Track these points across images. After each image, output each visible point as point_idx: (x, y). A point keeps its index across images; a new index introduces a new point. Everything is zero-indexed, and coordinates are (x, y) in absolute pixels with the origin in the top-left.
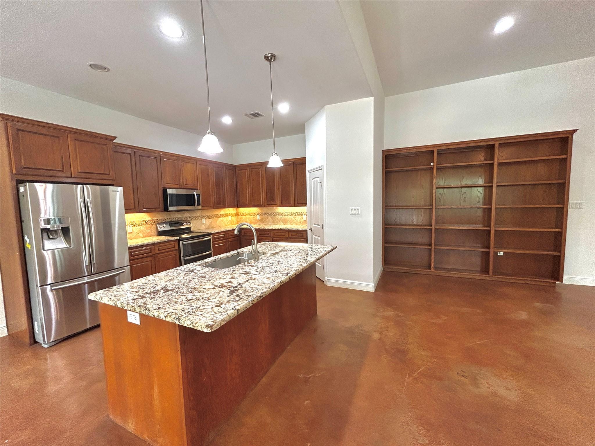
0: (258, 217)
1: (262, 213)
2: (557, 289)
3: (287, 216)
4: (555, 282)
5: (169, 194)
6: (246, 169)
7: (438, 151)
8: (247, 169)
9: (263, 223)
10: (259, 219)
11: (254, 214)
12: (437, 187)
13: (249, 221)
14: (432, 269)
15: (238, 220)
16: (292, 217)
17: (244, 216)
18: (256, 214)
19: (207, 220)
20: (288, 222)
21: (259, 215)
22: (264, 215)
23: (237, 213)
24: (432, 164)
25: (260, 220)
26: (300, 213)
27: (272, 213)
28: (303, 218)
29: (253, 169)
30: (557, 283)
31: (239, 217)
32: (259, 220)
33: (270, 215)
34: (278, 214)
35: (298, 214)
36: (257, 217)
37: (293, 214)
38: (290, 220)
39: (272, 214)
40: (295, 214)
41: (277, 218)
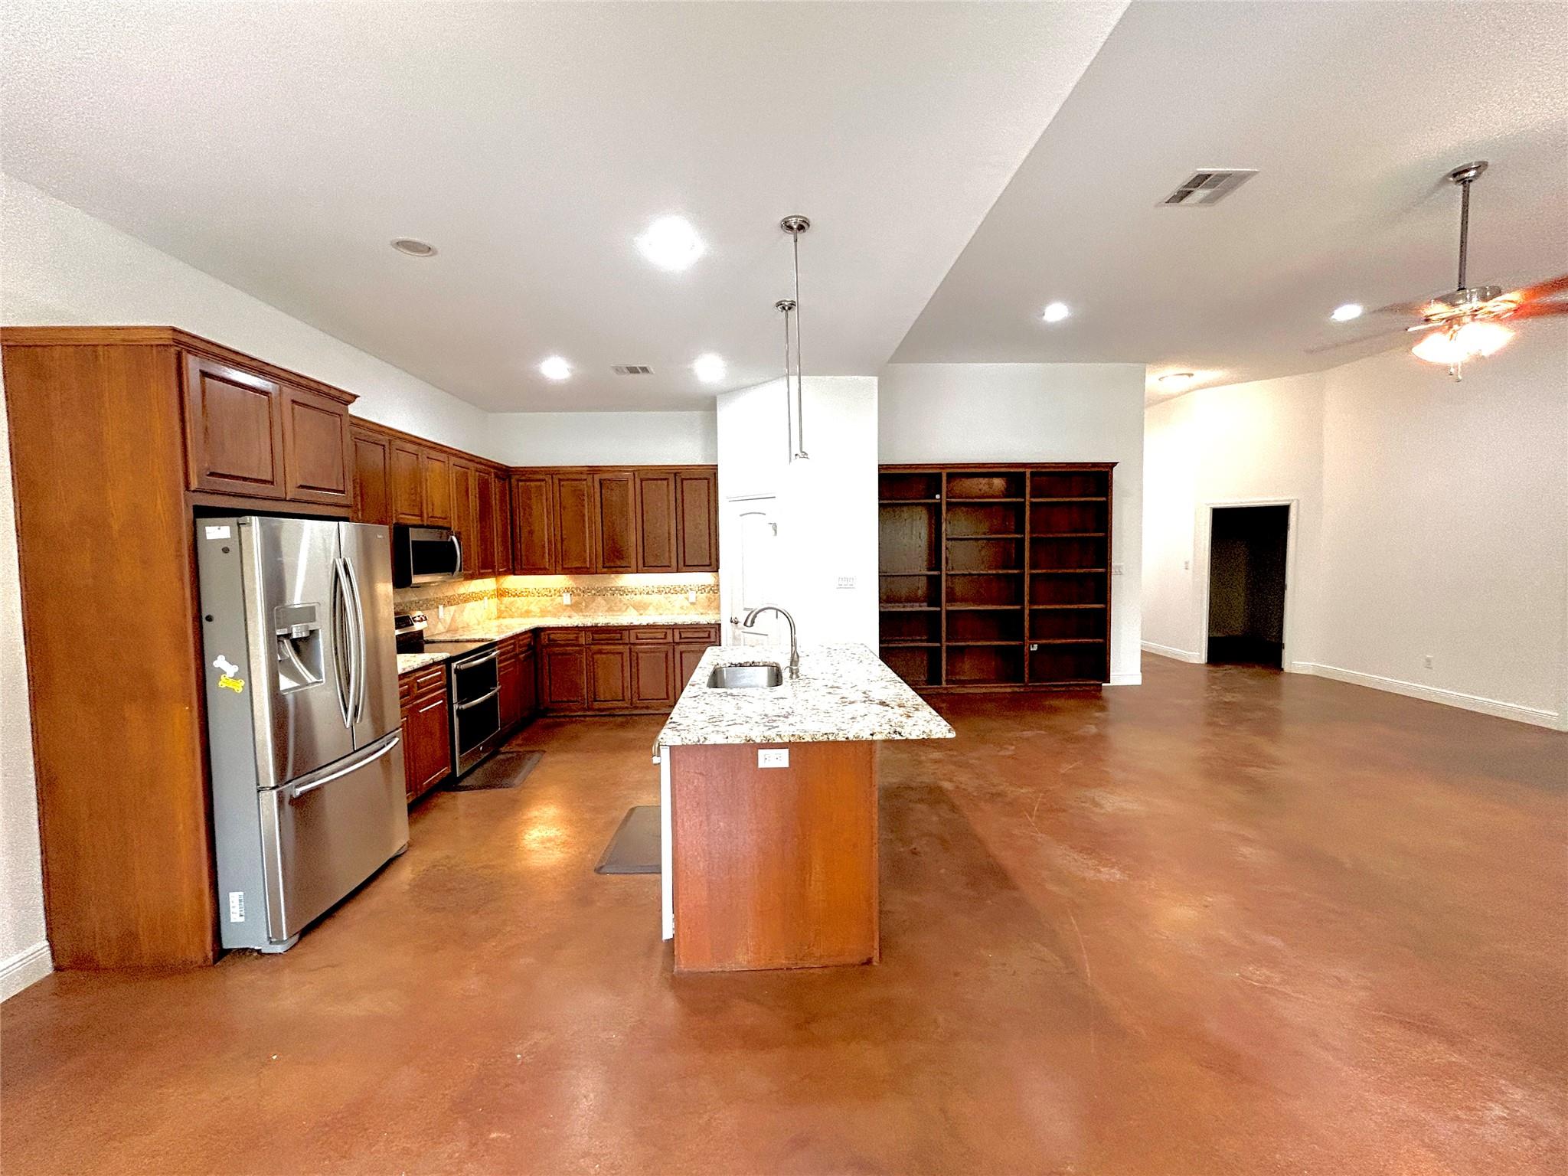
0: (567, 599)
1: (576, 589)
2: (1104, 694)
3: (648, 593)
4: (1101, 685)
5: (412, 541)
6: (545, 480)
7: (949, 475)
8: (547, 479)
9: (581, 614)
10: (569, 603)
11: (553, 592)
12: (948, 537)
13: (539, 610)
14: (944, 683)
15: (503, 608)
16: (661, 597)
17: (523, 596)
18: (559, 593)
19: (448, 607)
20: (651, 608)
21: (569, 594)
22: (583, 592)
23: (498, 590)
24: (938, 496)
25: (571, 606)
26: (682, 586)
27: (605, 588)
28: (687, 599)
29: (563, 480)
30: (1103, 685)
31: (507, 600)
32: (567, 606)
33: (601, 592)
34: (622, 591)
35: (677, 589)
36: (562, 599)
37: (662, 589)
38: (655, 604)
39: (607, 591)
40: (668, 590)
41: (621, 601)
